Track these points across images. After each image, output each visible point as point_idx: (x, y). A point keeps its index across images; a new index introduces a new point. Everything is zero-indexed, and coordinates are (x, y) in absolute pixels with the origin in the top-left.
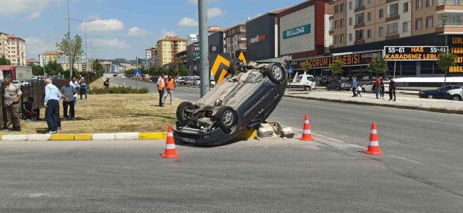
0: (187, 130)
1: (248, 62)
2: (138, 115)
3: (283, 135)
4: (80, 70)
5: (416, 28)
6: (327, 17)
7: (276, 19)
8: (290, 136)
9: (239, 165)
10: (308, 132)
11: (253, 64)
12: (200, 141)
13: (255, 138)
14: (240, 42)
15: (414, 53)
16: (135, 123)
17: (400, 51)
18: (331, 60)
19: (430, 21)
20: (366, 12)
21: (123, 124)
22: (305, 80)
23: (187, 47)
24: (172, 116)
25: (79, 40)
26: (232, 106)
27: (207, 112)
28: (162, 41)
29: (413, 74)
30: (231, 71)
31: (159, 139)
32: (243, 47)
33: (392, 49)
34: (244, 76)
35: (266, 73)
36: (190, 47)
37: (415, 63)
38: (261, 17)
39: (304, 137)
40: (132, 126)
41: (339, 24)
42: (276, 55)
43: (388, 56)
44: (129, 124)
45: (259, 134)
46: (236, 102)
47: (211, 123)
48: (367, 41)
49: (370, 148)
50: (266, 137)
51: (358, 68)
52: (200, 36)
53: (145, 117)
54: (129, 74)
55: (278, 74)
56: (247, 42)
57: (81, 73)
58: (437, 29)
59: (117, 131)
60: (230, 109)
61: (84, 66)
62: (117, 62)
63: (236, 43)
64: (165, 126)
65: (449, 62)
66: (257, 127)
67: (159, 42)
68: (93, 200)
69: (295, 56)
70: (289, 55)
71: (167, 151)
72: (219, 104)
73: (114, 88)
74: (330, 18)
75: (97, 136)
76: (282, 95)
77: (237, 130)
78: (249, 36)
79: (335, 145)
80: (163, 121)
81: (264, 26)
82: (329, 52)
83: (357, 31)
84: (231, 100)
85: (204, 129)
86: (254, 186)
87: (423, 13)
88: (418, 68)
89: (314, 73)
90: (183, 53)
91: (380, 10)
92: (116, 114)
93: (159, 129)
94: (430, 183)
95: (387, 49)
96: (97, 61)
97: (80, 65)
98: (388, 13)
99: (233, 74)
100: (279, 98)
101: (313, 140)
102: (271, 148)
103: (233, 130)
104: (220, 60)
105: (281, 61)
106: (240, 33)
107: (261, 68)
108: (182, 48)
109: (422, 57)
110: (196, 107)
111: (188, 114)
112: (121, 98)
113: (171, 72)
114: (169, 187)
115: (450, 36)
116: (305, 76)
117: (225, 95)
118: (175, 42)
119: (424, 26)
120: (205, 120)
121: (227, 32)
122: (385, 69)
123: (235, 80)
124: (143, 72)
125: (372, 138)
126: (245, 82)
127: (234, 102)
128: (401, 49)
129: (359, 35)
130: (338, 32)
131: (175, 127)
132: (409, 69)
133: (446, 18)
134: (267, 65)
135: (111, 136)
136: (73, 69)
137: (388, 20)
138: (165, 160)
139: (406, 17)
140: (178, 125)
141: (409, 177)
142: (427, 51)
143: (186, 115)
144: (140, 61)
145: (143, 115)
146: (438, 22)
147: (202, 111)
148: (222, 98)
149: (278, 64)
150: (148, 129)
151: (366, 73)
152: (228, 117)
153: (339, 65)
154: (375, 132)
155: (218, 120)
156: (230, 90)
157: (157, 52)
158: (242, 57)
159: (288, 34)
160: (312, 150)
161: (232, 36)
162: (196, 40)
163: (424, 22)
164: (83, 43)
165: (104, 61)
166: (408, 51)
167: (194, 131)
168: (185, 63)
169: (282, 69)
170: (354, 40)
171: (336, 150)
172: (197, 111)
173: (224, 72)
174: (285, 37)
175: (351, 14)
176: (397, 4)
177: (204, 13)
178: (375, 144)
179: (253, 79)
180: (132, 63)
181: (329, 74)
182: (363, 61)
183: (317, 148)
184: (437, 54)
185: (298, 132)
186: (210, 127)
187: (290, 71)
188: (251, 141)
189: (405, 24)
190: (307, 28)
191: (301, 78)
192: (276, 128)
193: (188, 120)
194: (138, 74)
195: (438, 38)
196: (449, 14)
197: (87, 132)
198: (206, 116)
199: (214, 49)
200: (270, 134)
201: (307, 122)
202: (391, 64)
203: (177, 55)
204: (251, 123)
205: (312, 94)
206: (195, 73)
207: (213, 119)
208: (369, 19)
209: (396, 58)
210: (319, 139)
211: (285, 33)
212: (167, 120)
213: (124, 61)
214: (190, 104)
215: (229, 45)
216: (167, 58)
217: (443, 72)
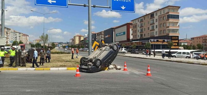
0: (84, 67)
1: (105, 44)
2: (67, 61)
3: (117, 69)
4: (47, 46)
5: (160, 34)
6: (131, 29)
7: (114, 30)
8: (120, 69)
9: (102, 80)
10: (126, 68)
11: (107, 44)
12: (88, 71)
13: (108, 70)
14: (102, 37)
15: (160, 42)
16: (65, 64)
17: (155, 41)
18: (132, 44)
19: (165, 31)
20: (143, 28)
21: (61, 64)
22: (123, 50)
23: (84, 39)
24: (79, 62)
25: (47, 36)
26: (100, 58)
27: (91, 61)
28: (75, 36)
29: (159, 49)
30: (99, 47)
31: (74, 70)
32: (103, 39)
33: (152, 40)
34: (104, 48)
35: (111, 47)
36: (85, 39)
37: (160, 45)
38: (108, 29)
39: (124, 70)
40: (65, 65)
41: (135, 32)
42: (114, 42)
43: (151, 43)
44: (64, 64)
45: (109, 69)
46: (101, 57)
47: (92, 64)
48: (144, 37)
49: (148, 74)
50: (111, 70)
51: (141, 46)
52: (89, 35)
53: (69, 62)
54: (64, 47)
55: (115, 48)
56: (104, 37)
57: (47, 47)
58: (167, 34)
59: (59, 67)
60: (99, 60)
61: (49, 44)
62: (60, 43)
63: (100, 37)
64: (76, 65)
65: (171, 45)
66: (108, 66)
67: (75, 37)
68: (49, 93)
69: (120, 42)
70: (118, 42)
71: (76, 74)
72: (95, 58)
73: (59, 52)
74: (132, 30)
75: (52, 69)
76: (116, 55)
77: (101, 67)
78: (105, 35)
79: (136, 73)
80: (76, 64)
81: (110, 32)
82: (131, 41)
83: (141, 34)
84: (99, 56)
85: (90, 67)
86: (108, 87)
87: (162, 29)
88: (161, 47)
89: (127, 48)
90: (83, 41)
91: (148, 28)
92: (59, 61)
93: (74, 66)
94: (169, 87)
95: (151, 40)
96: (53, 43)
97: (47, 44)
98: (151, 28)
99: (100, 48)
100: (116, 56)
101: (127, 71)
102: (113, 73)
103: (100, 67)
104: (95, 43)
105: (116, 43)
106: (101, 34)
107: (110, 46)
108: (82, 39)
109: (162, 43)
110: (87, 59)
111: (84, 61)
112: (61, 56)
113: (78, 47)
114: (77, 88)
115: (171, 36)
116: (124, 49)
117: (97, 55)
118: (80, 37)
119: (163, 33)
120: (90, 63)
121: (97, 34)
122: (150, 47)
123: (101, 50)
124: (69, 47)
125: (148, 70)
126: (104, 50)
127: (100, 57)
128: (155, 40)
129: (141, 35)
130: (134, 34)
131: (79, 66)
132: (158, 47)
133: (169, 30)
134: (112, 45)
135: (57, 69)
136: (45, 45)
137: (151, 31)
138: (76, 77)
139: (156, 30)
140: (81, 65)
141: (162, 84)
142: (164, 41)
143: (83, 61)
144: (68, 43)
145: (68, 61)
146: (167, 32)
147: (89, 60)
148: (96, 56)
149: (115, 45)
150: (70, 66)
151: (144, 48)
152: (98, 63)
153: (135, 45)
154: (149, 68)
155: (95, 64)
156: (99, 53)
157: (74, 40)
158: (103, 42)
159: (118, 35)
160: (127, 74)
161: (99, 35)
162: (87, 36)
163: (163, 31)
164: (49, 37)
165: (56, 43)
166: (158, 41)
167: (86, 67)
168: (83, 44)
169: (117, 46)
170: (140, 37)
171: (136, 74)
172: (87, 60)
173: (97, 47)
174: (117, 36)
175: (139, 29)
176: (154, 26)
177: (90, 27)
178: (149, 72)
179: (107, 49)
180: (65, 43)
181: (132, 48)
182: (143, 44)
183: (129, 74)
184: (167, 42)
185: (122, 68)
186: (92, 66)
187: (119, 47)
188: (106, 71)
189: (156, 32)
190: (124, 33)
191: (122, 49)
192: (114, 66)
193: (84, 63)
194: (67, 47)
195: (167, 37)
196: (171, 29)
197: (48, 67)
198: (90, 62)
199: (93, 39)
200: (113, 68)
201: (125, 64)
202: (152, 45)
203: (80, 41)
204: (106, 65)
205: (126, 55)
206: (86, 47)
207: (93, 63)
208: (145, 30)
209: (153, 43)
210: (130, 71)
211: (117, 34)
212: (77, 63)
213: (62, 43)
214: (85, 58)
215: (98, 38)
216: (77, 42)
217: (169, 48)
